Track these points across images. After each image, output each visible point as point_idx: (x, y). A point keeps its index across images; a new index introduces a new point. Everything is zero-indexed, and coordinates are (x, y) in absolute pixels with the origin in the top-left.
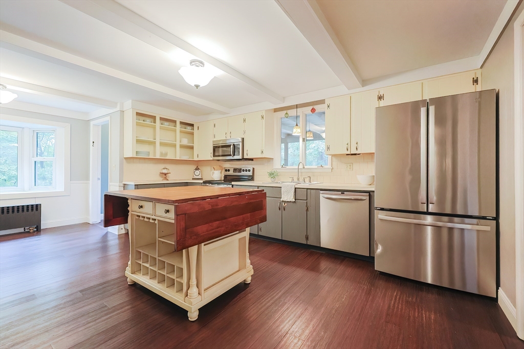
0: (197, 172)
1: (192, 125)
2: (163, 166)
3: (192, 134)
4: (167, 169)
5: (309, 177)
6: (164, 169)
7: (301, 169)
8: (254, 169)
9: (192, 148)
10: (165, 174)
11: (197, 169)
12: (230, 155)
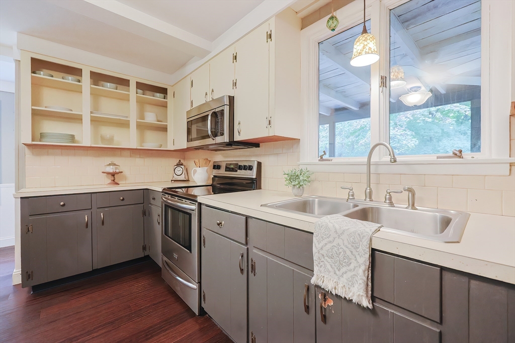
0: (179, 170)
1: (164, 91)
2: (109, 160)
3: (165, 106)
4: (115, 165)
5: (410, 190)
6: (110, 165)
7: (377, 164)
8: (259, 164)
9: (164, 129)
10: (113, 175)
11: (179, 164)
12: (208, 137)
